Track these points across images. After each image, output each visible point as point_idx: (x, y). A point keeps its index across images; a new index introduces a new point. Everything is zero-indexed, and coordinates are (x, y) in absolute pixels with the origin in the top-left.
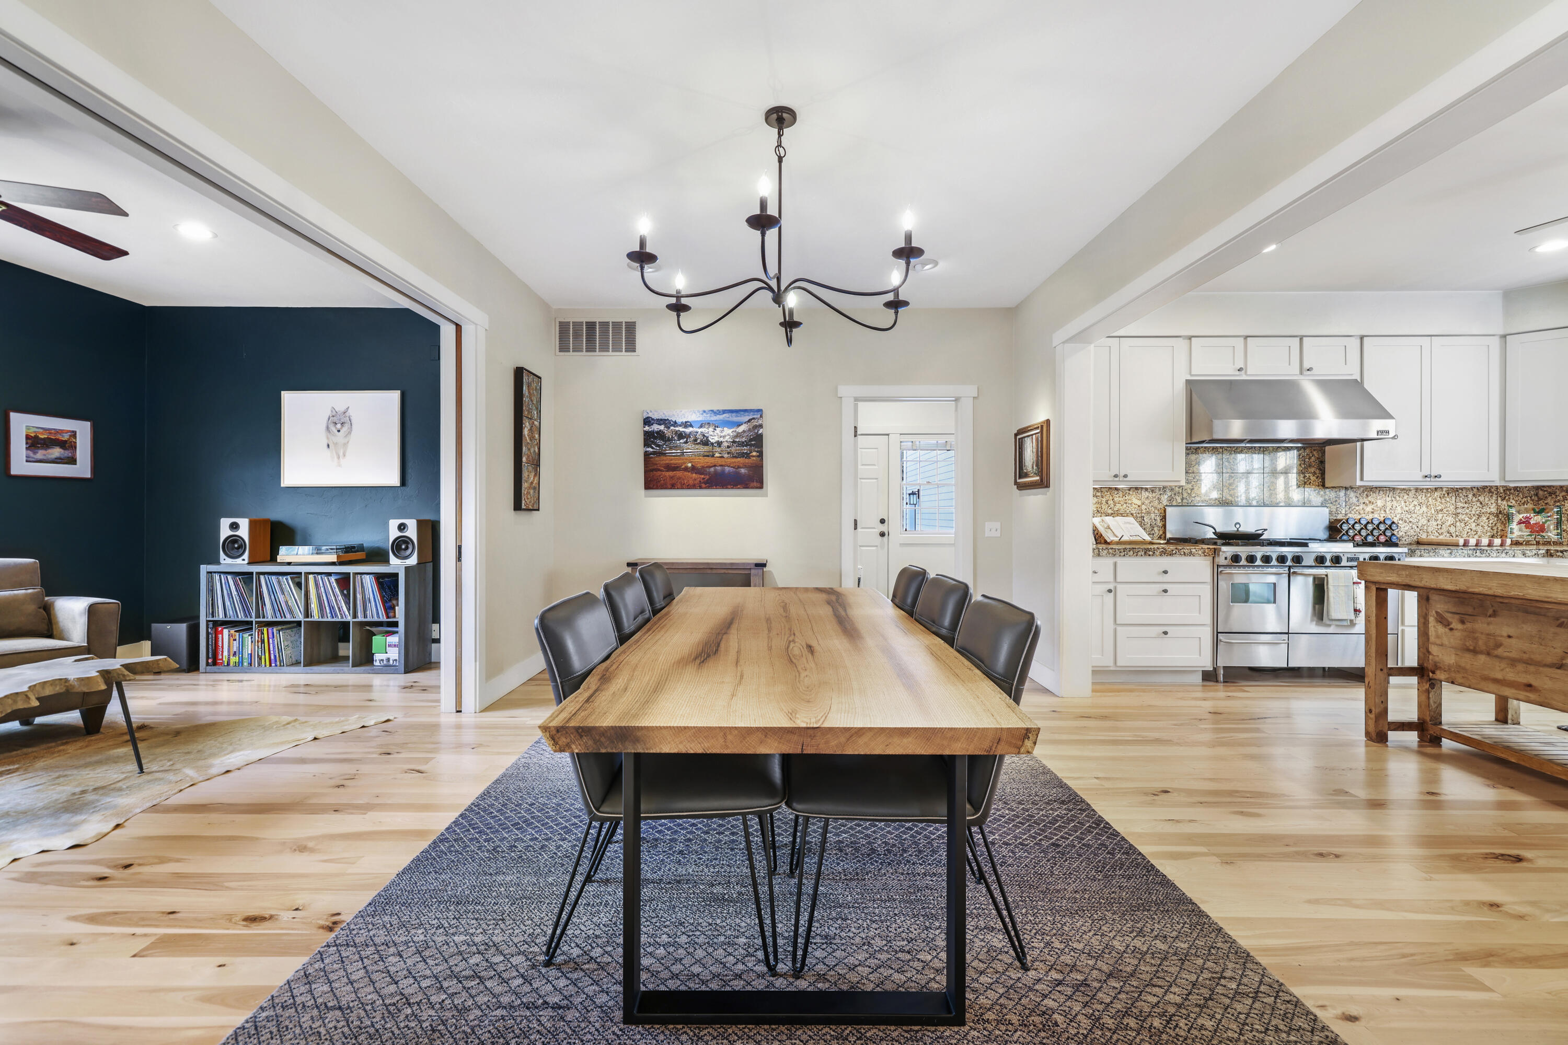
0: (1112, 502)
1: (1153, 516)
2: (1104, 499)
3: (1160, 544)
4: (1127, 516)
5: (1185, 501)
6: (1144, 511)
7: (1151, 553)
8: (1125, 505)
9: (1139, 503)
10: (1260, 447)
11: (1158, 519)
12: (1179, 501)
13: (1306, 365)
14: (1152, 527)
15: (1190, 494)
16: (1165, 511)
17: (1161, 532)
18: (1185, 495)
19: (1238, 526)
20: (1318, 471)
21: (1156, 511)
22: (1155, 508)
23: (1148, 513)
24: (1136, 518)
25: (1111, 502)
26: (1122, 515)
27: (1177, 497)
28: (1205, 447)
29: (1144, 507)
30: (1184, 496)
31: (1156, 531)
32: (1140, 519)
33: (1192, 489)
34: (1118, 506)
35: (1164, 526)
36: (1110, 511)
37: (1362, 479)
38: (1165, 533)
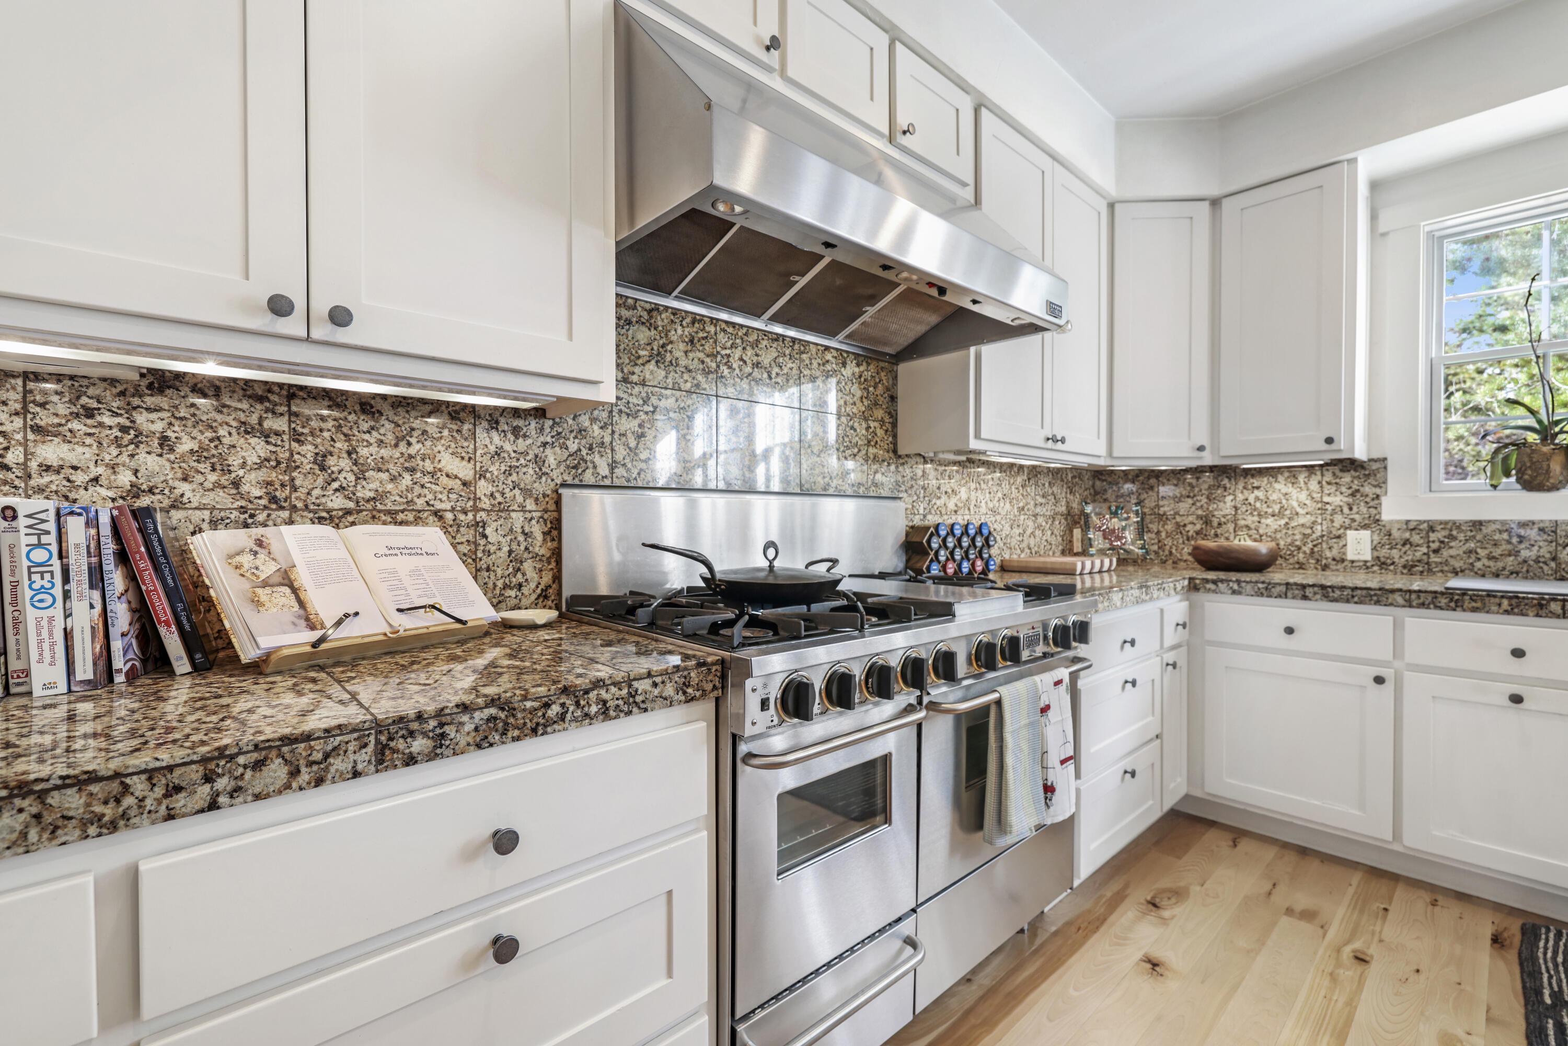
0: (345, 463)
1: (518, 519)
2: (308, 450)
3: (534, 627)
4: (417, 521)
5: (620, 471)
6: (486, 503)
7: (419, 745)
8: (407, 479)
9: (465, 471)
10: (794, 340)
11: (537, 530)
12: (604, 470)
13: (902, 122)
14: (516, 561)
15: (633, 451)
16: (558, 503)
17: (547, 578)
18: (621, 453)
19: (771, 553)
20: (887, 419)
21: (530, 505)
22: (527, 492)
23: (502, 510)
24: (451, 530)
25: (340, 463)
26: (394, 518)
27: (597, 459)
28: (675, 312)
29: (483, 487)
30: (619, 457)
31: (531, 574)
32: (467, 534)
33: (640, 436)
34: (375, 482)
35: (557, 555)
36: (337, 502)
37: (978, 436)
38: (557, 578)
